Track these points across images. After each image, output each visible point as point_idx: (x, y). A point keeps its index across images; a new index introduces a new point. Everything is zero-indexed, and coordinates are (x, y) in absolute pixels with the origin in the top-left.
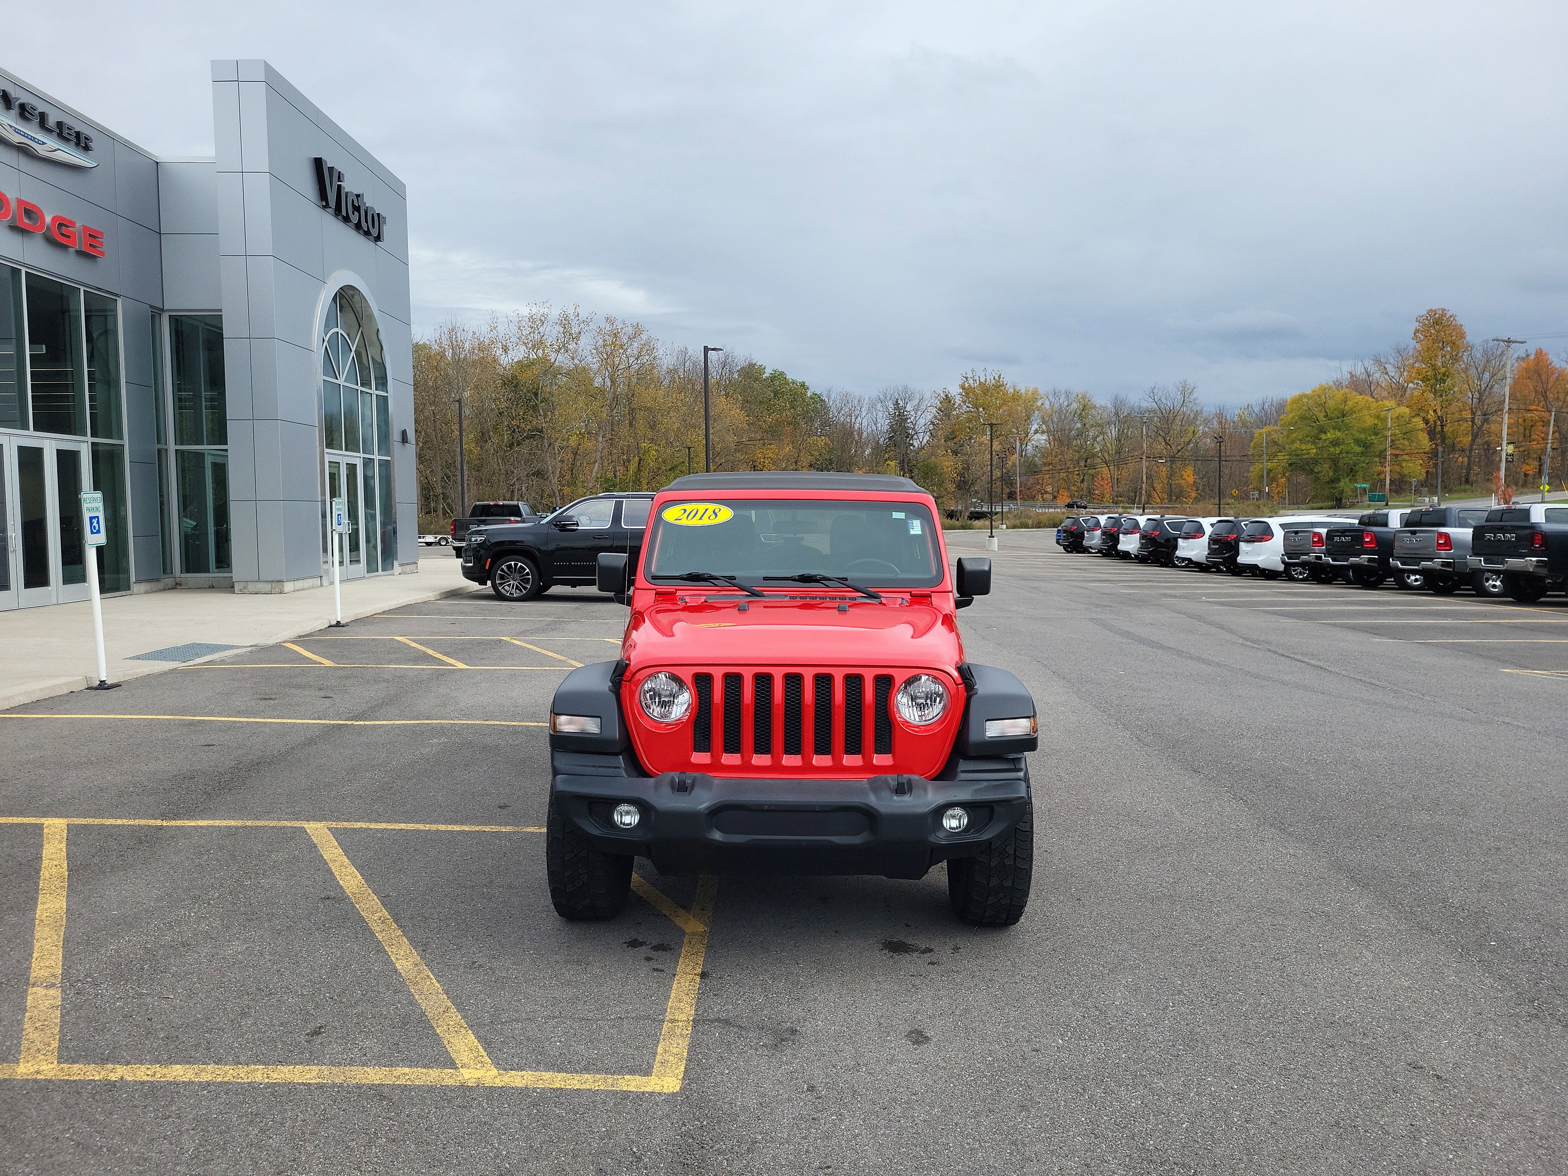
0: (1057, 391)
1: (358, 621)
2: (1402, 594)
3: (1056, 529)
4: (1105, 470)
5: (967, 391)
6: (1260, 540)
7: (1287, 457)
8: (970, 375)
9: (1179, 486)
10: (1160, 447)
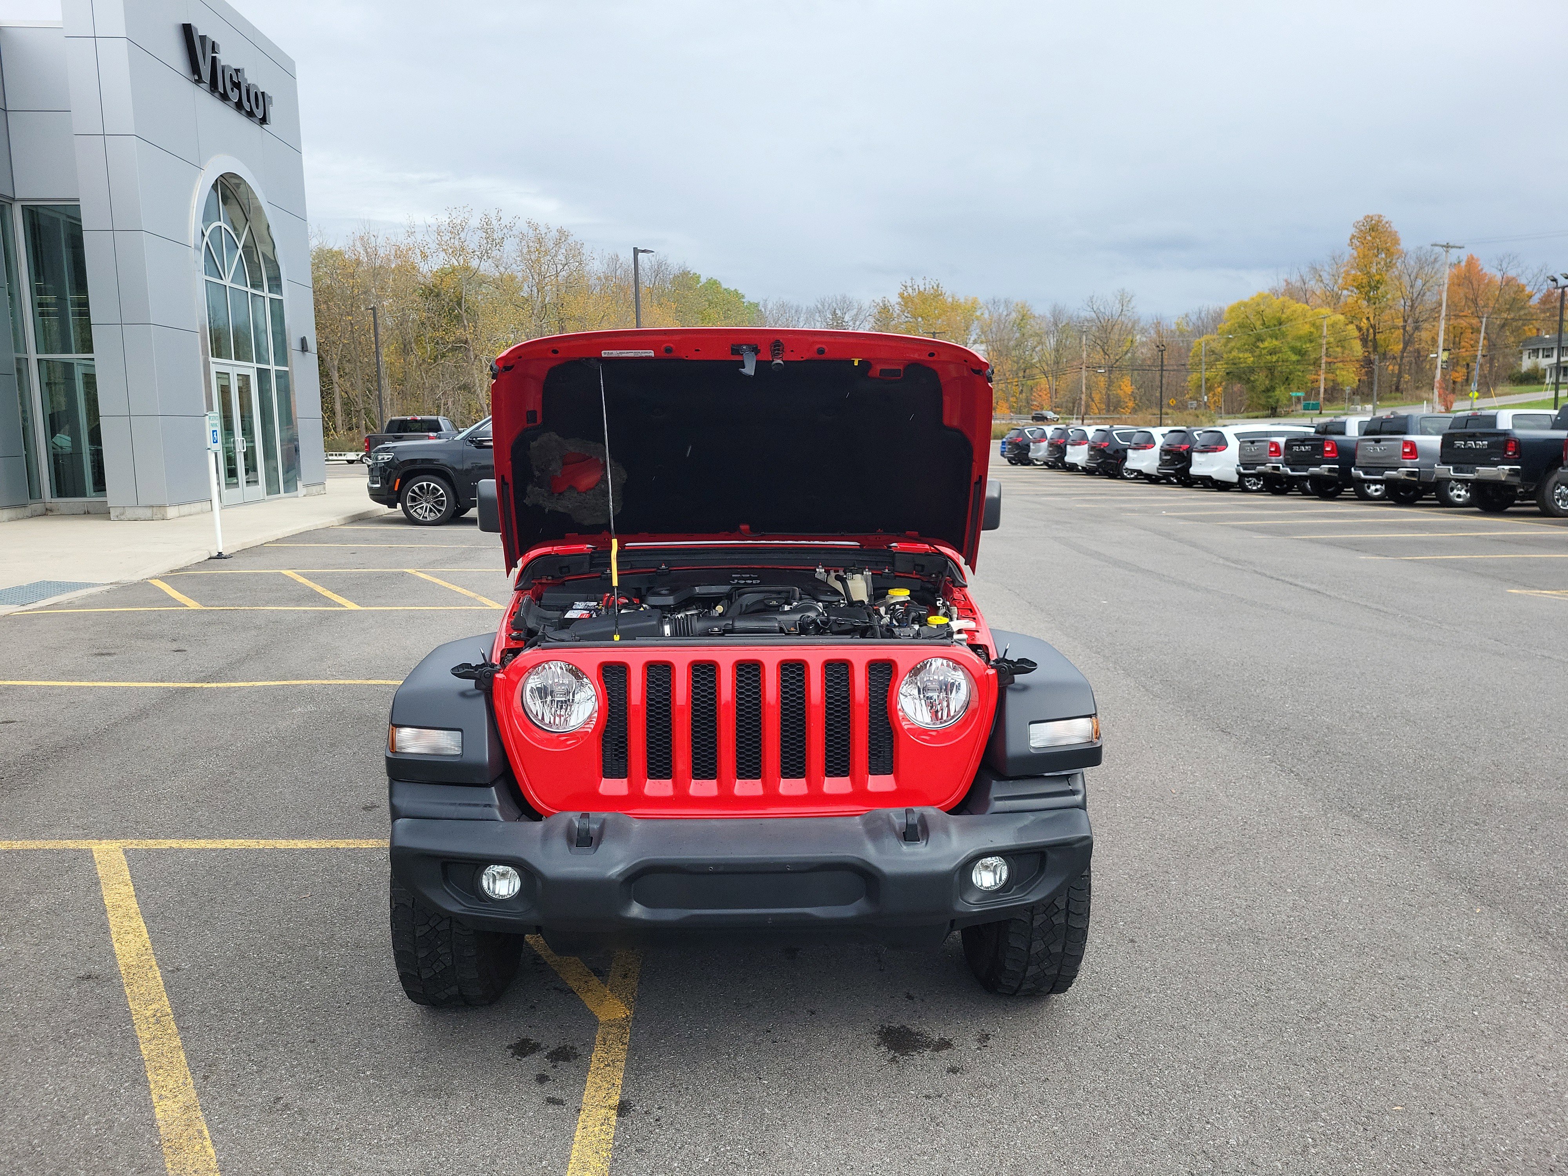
0: (996, 300)
1: (245, 552)
2: (1360, 504)
3: (1000, 441)
4: (1044, 381)
5: (906, 300)
6: (1215, 450)
7: (1225, 366)
8: (909, 284)
9: (1117, 396)
10: (1098, 357)
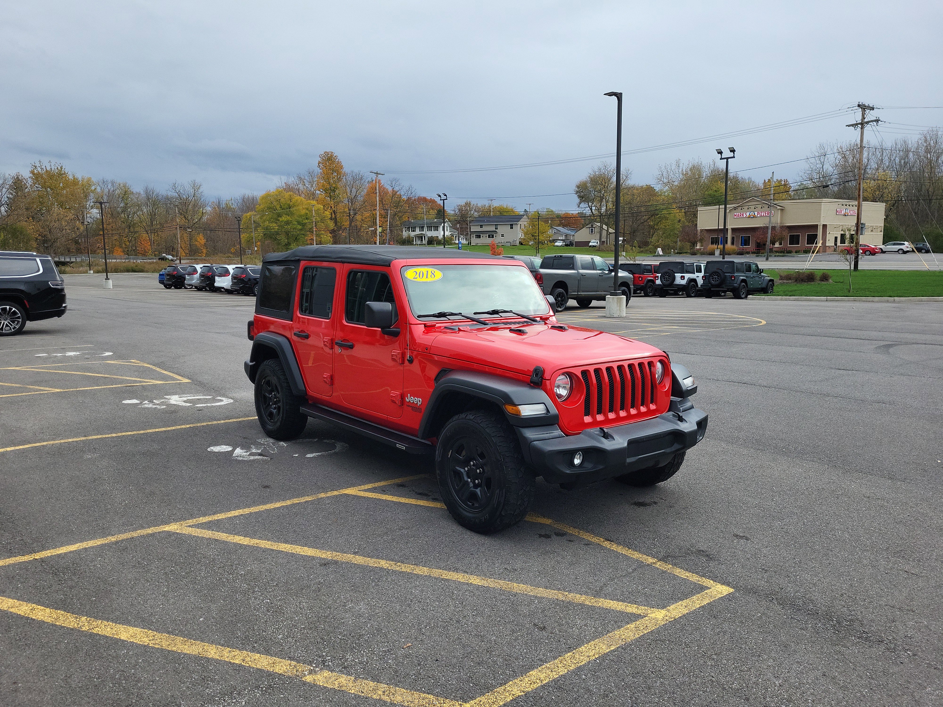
0: (105, 181)
4: (145, 235)
5: (36, 176)
7: (262, 230)
8: (38, 164)
9: (196, 245)
